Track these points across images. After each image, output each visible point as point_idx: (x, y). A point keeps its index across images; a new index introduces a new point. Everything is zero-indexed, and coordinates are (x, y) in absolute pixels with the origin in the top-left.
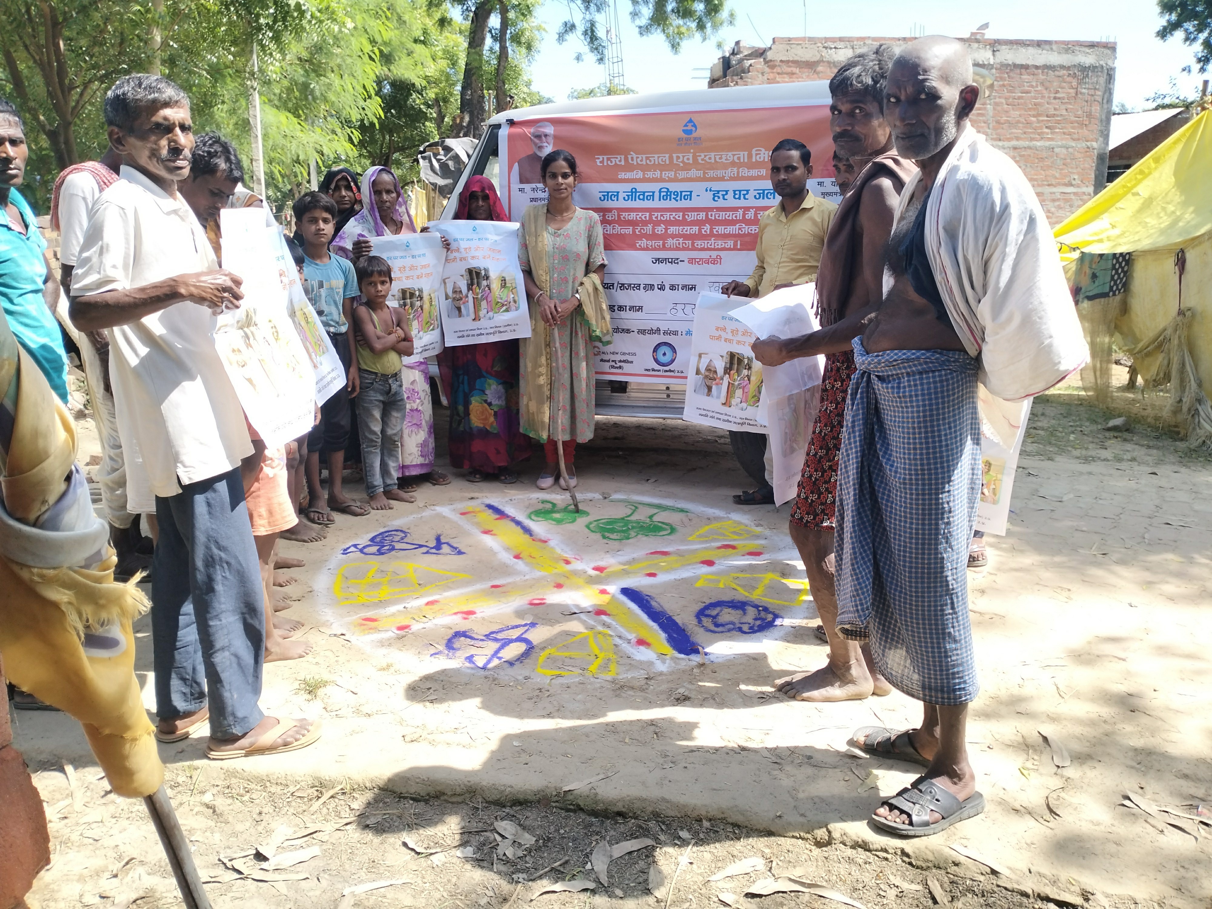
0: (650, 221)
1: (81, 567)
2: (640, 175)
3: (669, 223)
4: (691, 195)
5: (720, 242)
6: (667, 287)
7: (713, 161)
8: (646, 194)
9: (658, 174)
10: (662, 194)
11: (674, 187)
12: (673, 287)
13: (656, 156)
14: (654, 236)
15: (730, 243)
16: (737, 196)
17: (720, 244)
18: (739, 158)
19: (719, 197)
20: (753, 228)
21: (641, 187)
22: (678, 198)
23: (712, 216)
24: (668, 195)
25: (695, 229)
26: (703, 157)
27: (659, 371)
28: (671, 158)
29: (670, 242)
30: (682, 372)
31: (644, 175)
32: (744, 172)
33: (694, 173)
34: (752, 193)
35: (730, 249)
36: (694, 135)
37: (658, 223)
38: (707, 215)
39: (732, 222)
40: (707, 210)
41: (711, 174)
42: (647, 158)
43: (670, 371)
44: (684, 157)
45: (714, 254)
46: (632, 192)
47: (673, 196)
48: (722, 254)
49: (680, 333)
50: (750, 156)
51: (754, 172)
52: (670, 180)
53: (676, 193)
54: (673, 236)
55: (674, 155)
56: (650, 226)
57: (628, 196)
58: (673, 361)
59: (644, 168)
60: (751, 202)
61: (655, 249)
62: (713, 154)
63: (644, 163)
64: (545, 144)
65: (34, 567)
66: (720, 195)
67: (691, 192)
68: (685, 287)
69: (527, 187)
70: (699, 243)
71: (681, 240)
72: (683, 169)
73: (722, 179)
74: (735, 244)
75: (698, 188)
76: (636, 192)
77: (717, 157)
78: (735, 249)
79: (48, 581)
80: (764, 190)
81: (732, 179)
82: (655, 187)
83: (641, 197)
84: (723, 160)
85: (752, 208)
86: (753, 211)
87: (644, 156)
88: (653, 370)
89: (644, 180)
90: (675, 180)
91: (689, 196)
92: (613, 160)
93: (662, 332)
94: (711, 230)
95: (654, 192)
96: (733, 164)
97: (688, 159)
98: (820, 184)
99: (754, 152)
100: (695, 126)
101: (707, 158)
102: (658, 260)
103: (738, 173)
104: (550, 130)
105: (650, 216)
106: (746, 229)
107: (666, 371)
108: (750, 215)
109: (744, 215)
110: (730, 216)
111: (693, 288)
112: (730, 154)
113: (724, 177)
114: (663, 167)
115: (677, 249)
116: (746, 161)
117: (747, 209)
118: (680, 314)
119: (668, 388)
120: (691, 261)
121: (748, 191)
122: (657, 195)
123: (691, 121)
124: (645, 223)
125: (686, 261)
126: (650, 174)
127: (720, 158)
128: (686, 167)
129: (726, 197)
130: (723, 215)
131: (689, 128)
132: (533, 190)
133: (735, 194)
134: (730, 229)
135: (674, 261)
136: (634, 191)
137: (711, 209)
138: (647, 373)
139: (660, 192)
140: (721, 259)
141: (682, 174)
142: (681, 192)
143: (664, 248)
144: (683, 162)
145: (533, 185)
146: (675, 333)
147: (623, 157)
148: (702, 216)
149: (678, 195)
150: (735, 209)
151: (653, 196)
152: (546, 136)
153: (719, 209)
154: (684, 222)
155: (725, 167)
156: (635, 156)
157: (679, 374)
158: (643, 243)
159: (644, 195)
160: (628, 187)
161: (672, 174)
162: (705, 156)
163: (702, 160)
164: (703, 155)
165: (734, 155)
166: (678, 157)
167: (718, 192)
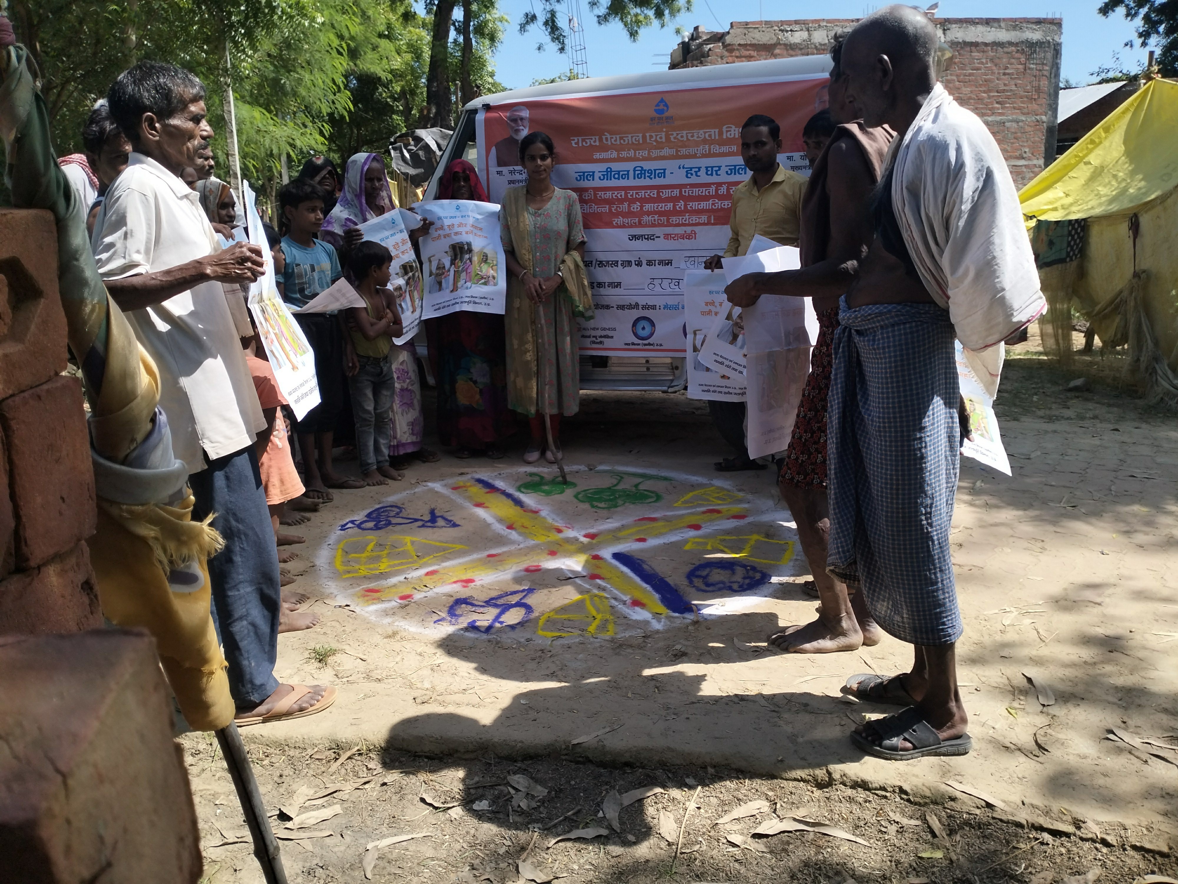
0: (626, 199)
1: (166, 504)
2: (614, 155)
3: (644, 201)
4: (664, 173)
5: (694, 218)
6: (644, 262)
7: (685, 139)
8: (621, 173)
9: (632, 153)
10: (637, 172)
11: (647, 165)
12: (650, 263)
13: (630, 136)
14: (630, 214)
15: (704, 218)
16: (709, 173)
17: (694, 219)
18: (710, 136)
19: (692, 174)
20: (726, 203)
21: (616, 166)
22: (653, 176)
23: (686, 192)
24: (642, 173)
25: (670, 206)
26: (675, 135)
27: (639, 344)
28: (644, 137)
29: (646, 219)
30: (661, 345)
31: (618, 154)
32: (716, 149)
33: (666, 151)
34: (724, 169)
35: (704, 224)
36: (667, 114)
37: (632, 201)
38: (681, 192)
39: (706, 198)
40: (680, 187)
41: (683, 151)
42: (621, 138)
43: (649, 344)
44: (656, 136)
45: (689, 229)
46: (607, 171)
47: (647, 174)
48: (697, 229)
49: (658, 307)
50: (721, 133)
51: (725, 149)
52: (644, 159)
53: (650, 171)
54: (649, 213)
55: (648, 135)
56: (626, 204)
57: (603, 175)
58: (652, 334)
59: (619, 149)
60: (724, 178)
61: (631, 226)
62: (685, 132)
63: (618, 142)
64: (522, 128)
65: (124, 504)
66: (693, 172)
67: (665, 170)
68: (662, 262)
69: (505, 170)
70: (674, 219)
71: (656, 217)
72: (656, 148)
73: (694, 156)
74: (709, 218)
75: (671, 165)
76: (611, 171)
77: (690, 135)
78: (708, 223)
79: (137, 517)
80: (735, 166)
81: (704, 156)
82: (629, 166)
83: (616, 176)
84: (695, 138)
85: (724, 183)
86: (725, 186)
87: (618, 136)
88: (633, 344)
89: (619, 160)
90: (649, 159)
91: (663, 173)
92: (588, 141)
93: (640, 307)
94: (685, 206)
95: (628, 171)
96: (705, 141)
97: (661, 138)
98: (789, 158)
99: (724, 129)
100: (666, 105)
101: (679, 137)
102: (634, 237)
103: (710, 150)
104: (525, 113)
105: (626, 194)
106: (719, 204)
107: (645, 345)
108: (723, 190)
109: (717, 191)
110: (703, 191)
111: (669, 263)
112: (701, 132)
113: (696, 154)
114: (637, 147)
115: (653, 225)
116: (717, 137)
117: (719, 185)
118: (658, 289)
119: (647, 362)
120: (667, 236)
121: (720, 167)
122: (631, 173)
123: (662, 101)
124: (621, 201)
125: (662, 237)
126: (624, 154)
127: (692, 136)
128: (659, 146)
129: (699, 174)
130: (696, 192)
131: (661, 107)
132: (511, 172)
133: (707, 171)
134: (703, 205)
135: (650, 238)
136: (609, 171)
137: (685, 186)
138: (627, 347)
139: (635, 170)
140: (695, 234)
141: (655, 153)
142: (655, 170)
143: (640, 225)
144: (656, 141)
145: (511, 168)
146: (654, 307)
147: (597, 137)
148: (676, 192)
149: (652, 173)
150: (708, 185)
151: (628, 174)
152: (522, 119)
153: (693, 186)
154: (659, 200)
155: (697, 144)
156: (609, 136)
157: (659, 347)
158: (620, 220)
159: (619, 174)
160: (603, 167)
161: (645, 153)
162: (677, 134)
163: (675, 138)
164: (675, 133)
165: (705, 133)
166: (651, 137)
167: (691, 169)
